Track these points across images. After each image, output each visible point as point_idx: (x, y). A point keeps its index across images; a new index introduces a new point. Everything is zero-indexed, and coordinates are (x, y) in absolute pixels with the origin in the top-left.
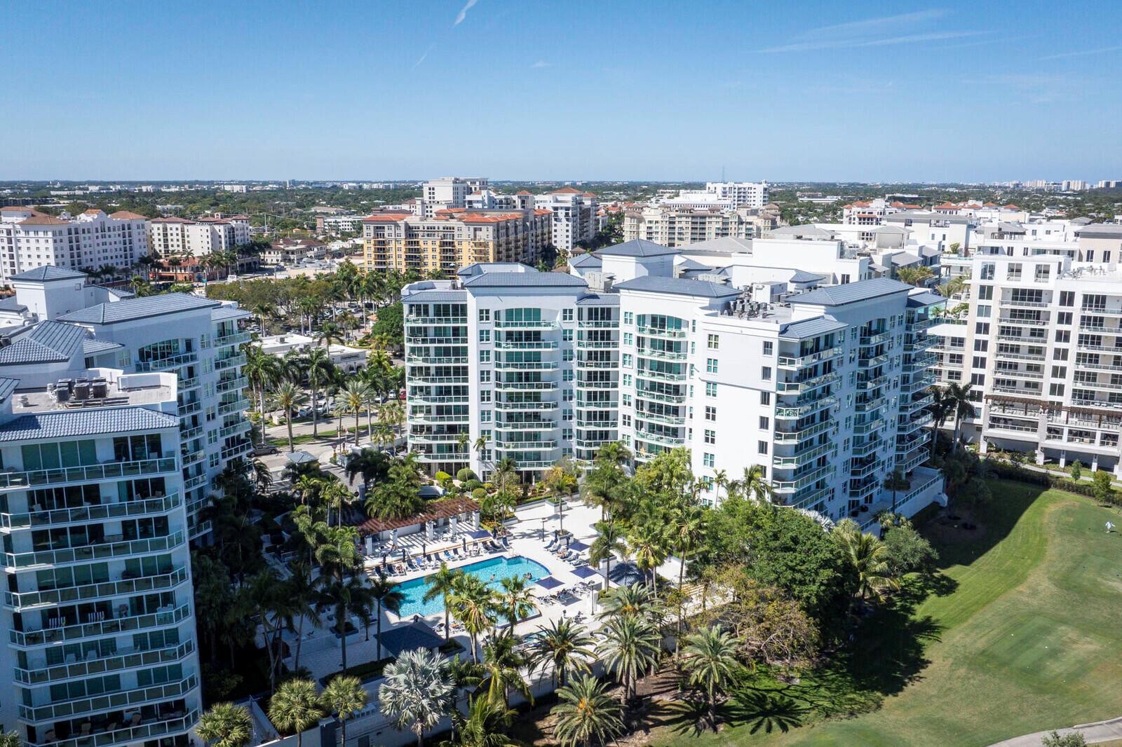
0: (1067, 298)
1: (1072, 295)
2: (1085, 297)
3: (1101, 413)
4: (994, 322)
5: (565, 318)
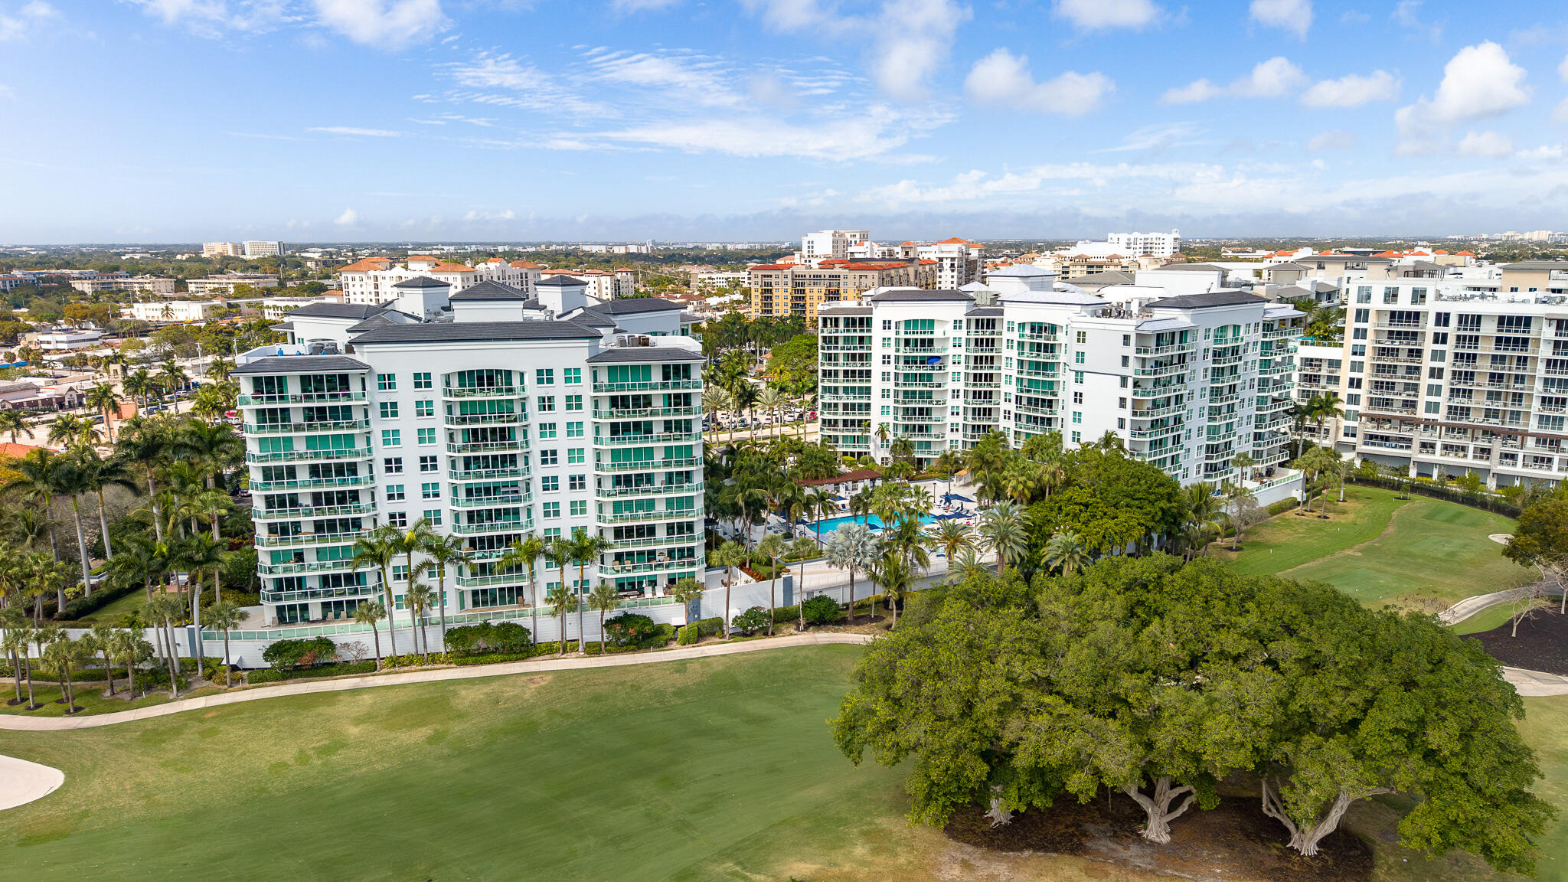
0: (1443, 319)
1: (1447, 315)
2: (1461, 316)
5: (955, 328)
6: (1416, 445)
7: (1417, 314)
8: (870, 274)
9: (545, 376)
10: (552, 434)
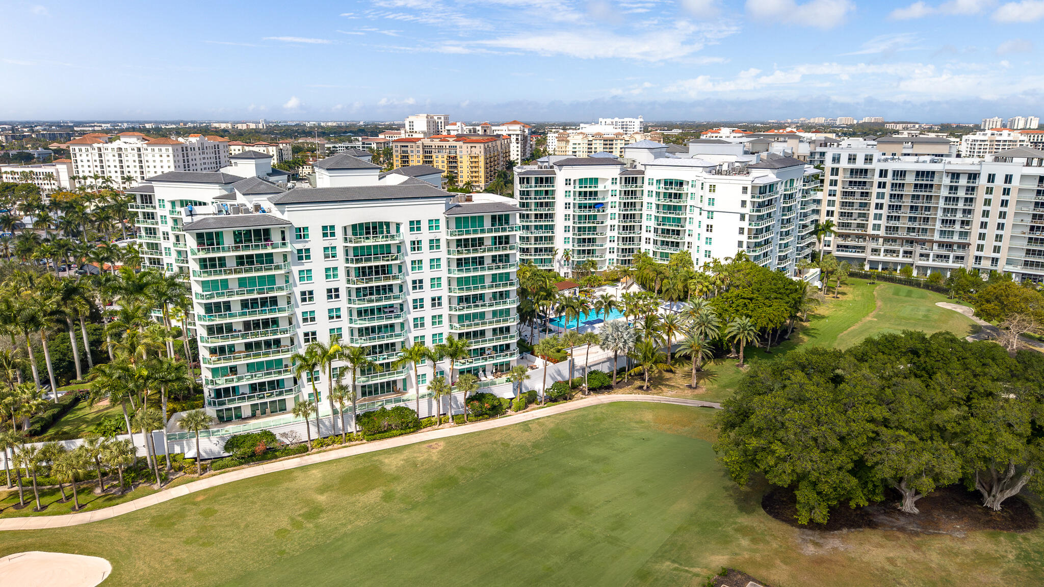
0: (883, 173)
1: (886, 171)
2: (894, 172)
3: (902, 239)
4: (839, 188)
5: (613, 183)
6: (869, 250)
7: (866, 171)
8: (478, 145)
9: (415, 225)
10: (420, 268)
